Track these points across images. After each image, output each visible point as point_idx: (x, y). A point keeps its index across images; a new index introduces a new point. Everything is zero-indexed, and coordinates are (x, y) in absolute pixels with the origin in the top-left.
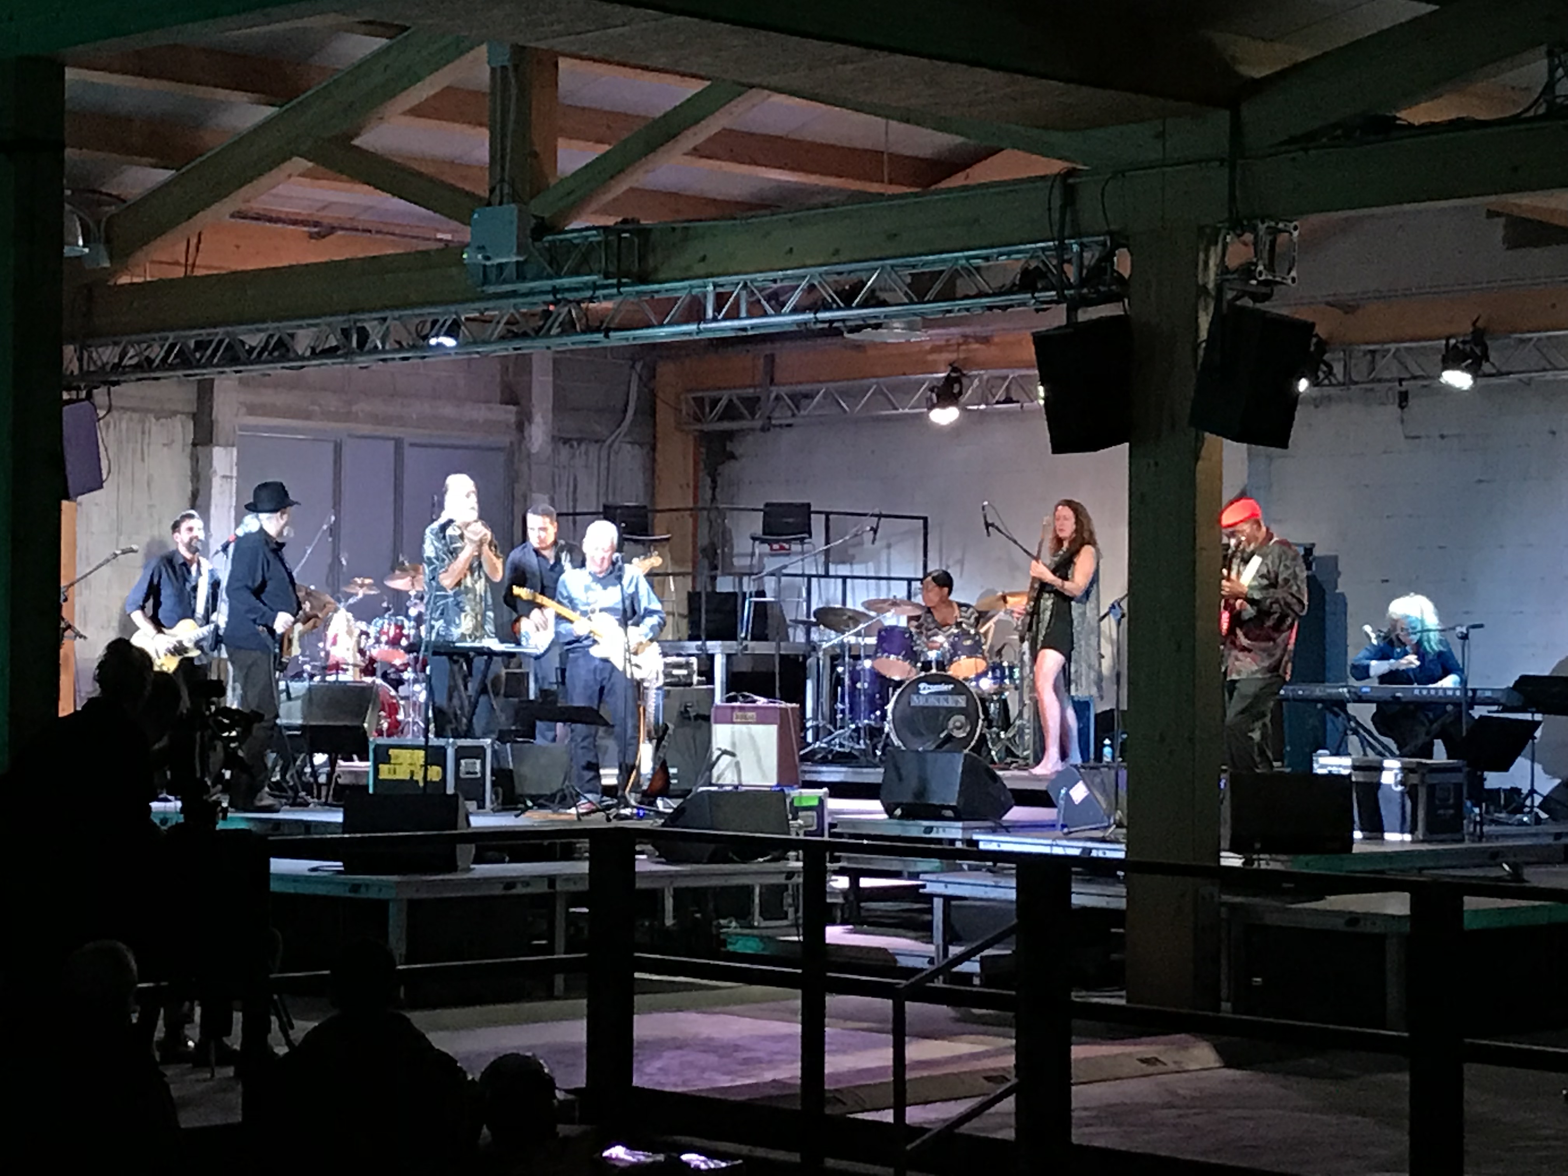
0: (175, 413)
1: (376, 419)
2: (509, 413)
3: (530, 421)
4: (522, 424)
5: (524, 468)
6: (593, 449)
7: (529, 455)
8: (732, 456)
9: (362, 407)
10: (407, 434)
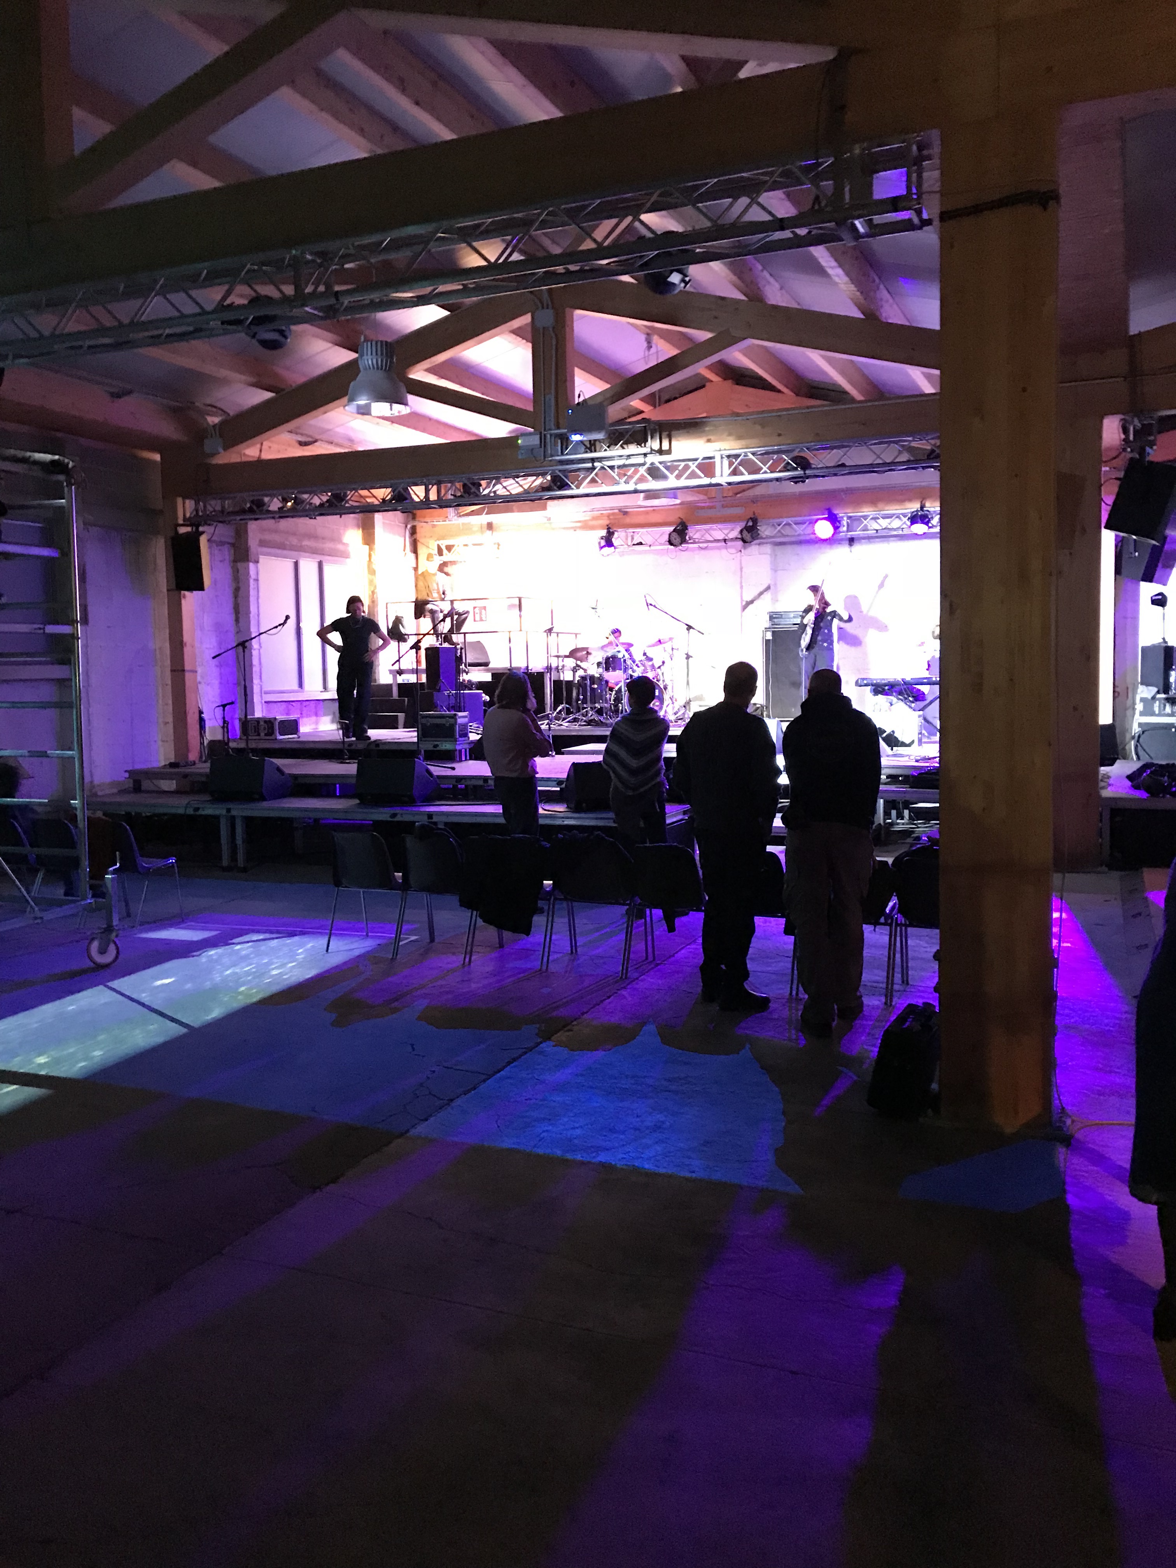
0: (221, 543)
3: (375, 554)
9: (306, 543)
10: (324, 559)
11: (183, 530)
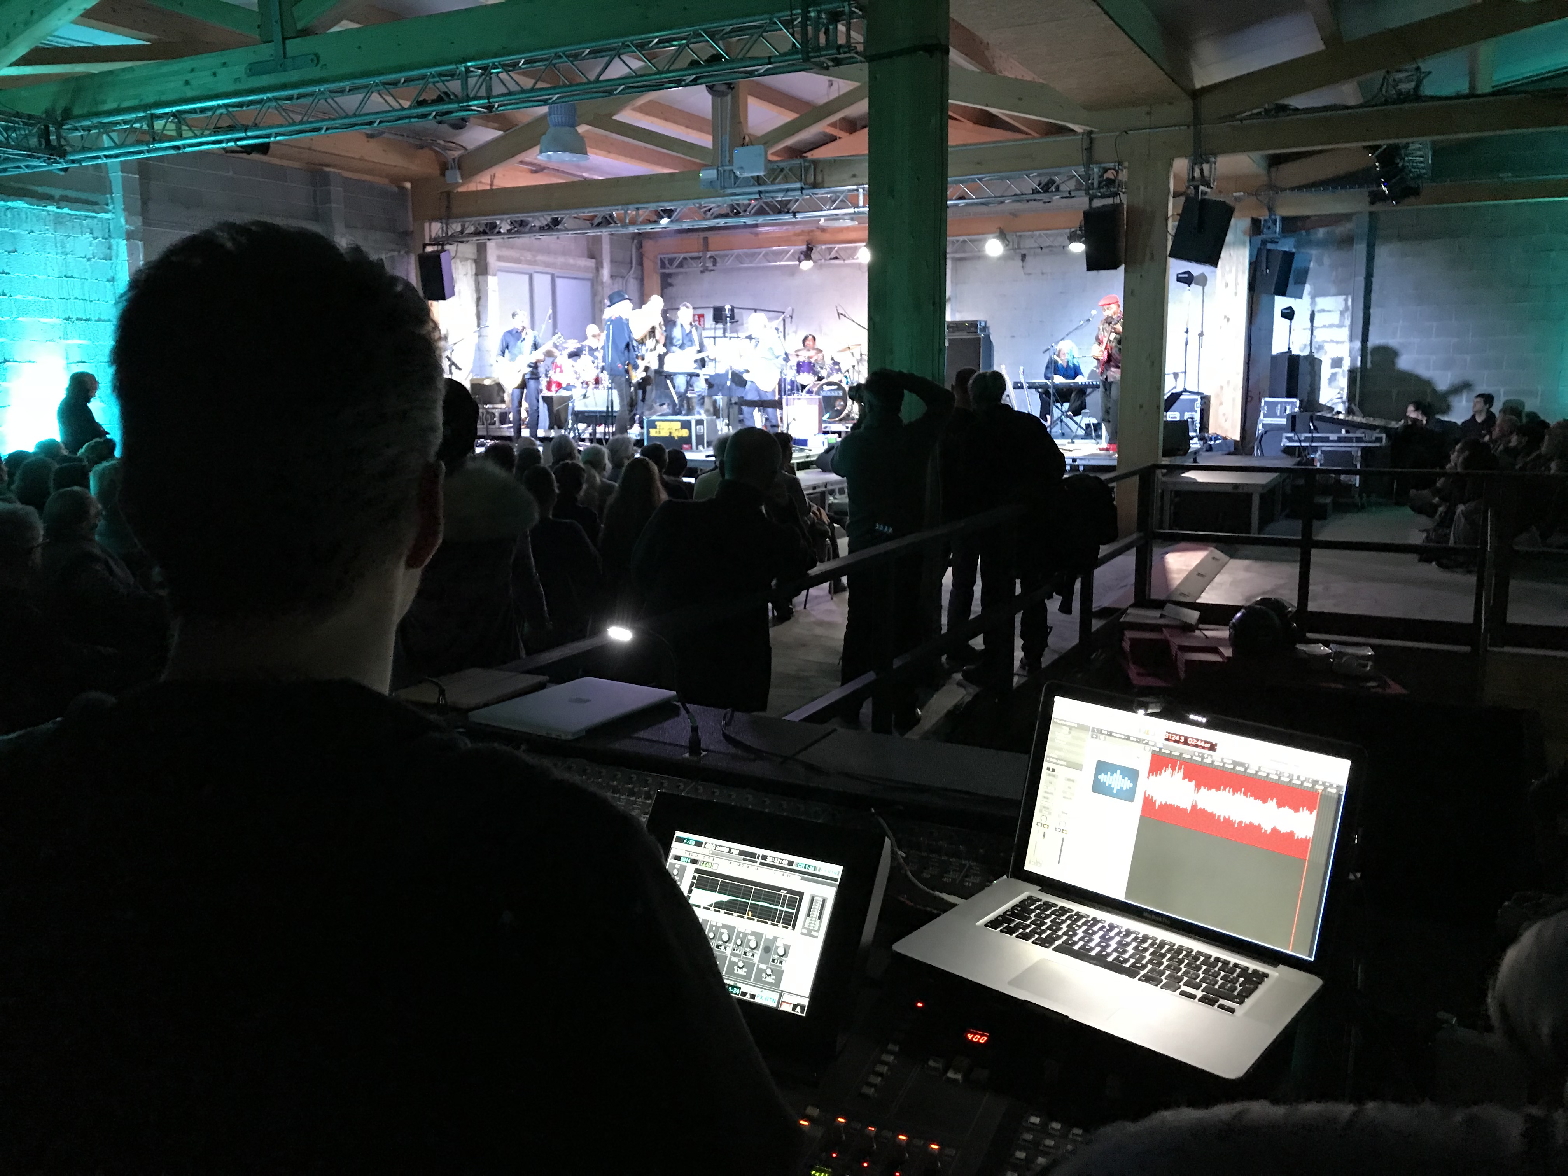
0: (467, 259)
1: (547, 265)
2: (591, 263)
3: (602, 267)
4: (599, 267)
5: (600, 288)
6: (620, 280)
7: (602, 283)
8: (671, 285)
9: (540, 258)
10: (557, 272)
11: (429, 249)
